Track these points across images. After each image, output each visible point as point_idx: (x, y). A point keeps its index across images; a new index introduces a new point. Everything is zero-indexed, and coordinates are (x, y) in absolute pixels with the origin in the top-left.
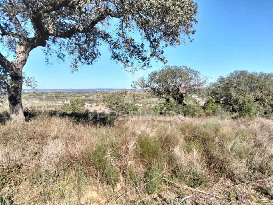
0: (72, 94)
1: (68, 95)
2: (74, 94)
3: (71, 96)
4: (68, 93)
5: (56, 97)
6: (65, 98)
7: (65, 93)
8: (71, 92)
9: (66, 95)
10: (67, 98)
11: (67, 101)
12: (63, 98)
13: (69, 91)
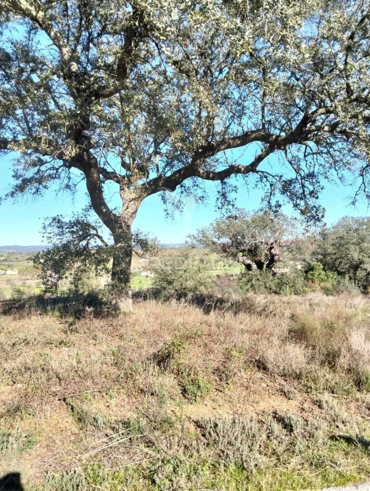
0: (18, 256)
1: (12, 257)
2: (22, 255)
3: (17, 259)
4: (11, 254)
6: (7, 263)
7: (5, 255)
8: (15, 251)
9: (8, 257)
10: (11, 263)
11: (12, 270)
12: (3, 263)
13: (11, 251)
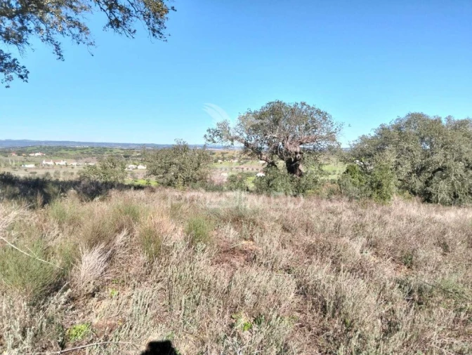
5: (126, 157)
7: (142, 151)
8: (151, 148)
9: (144, 153)
12: (138, 158)
